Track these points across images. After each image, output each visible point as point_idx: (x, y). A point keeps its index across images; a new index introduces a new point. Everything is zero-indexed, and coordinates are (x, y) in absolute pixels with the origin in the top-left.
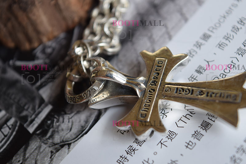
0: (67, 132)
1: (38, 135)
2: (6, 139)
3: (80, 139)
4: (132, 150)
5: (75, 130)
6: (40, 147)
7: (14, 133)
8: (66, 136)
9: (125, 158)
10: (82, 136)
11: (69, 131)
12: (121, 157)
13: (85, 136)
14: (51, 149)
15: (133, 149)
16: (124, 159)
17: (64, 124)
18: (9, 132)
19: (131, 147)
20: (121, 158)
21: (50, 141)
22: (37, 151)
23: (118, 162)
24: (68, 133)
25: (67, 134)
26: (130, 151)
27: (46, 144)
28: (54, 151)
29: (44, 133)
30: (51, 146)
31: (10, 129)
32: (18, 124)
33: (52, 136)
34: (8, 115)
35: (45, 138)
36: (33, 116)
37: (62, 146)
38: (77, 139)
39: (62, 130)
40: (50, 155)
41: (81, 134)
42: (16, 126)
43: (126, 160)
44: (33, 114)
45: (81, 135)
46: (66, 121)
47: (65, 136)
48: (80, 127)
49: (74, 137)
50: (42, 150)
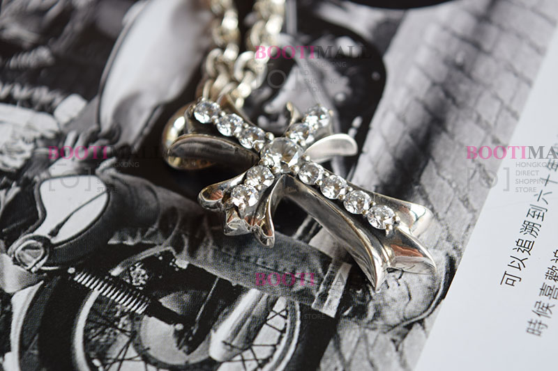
0: (406, 302)
1: (349, 317)
2: (286, 336)
3: (436, 310)
4: (544, 309)
5: (419, 296)
6: (365, 337)
7: (298, 323)
8: (407, 309)
9: (540, 323)
10: (438, 303)
11: (408, 300)
12: (531, 323)
13: (443, 302)
14: (389, 336)
15: (546, 305)
16: (537, 325)
17: (390, 289)
18: (286, 324)
19: (540, 303)
20: (532, 325)
21: (380, 323)
22: (362, 345)
23: (530, 333)
24: (408, 303)
25: (406, 305)
26: (540, 310)
27: (374, 329)
28: (398, 338)
29: (360, 312)
30: (385, 330)
31: (285, 318)
32: (298, 307)
33: (378, 314)
34: (266, 295)
35: (365, 321)
36: (322, 288)
37: (409, 327)
38: (430, 310)
39: (394, 300)
40: (392, 346)
41: (434, 299)
42: (294, 310)
43: (541, 326)
44: (319, 284)
45: (434, 303)
46: (394, 285)
47: (404, 310)
48: (426, 290)
49: (423, 307)
50: (371, 341)
